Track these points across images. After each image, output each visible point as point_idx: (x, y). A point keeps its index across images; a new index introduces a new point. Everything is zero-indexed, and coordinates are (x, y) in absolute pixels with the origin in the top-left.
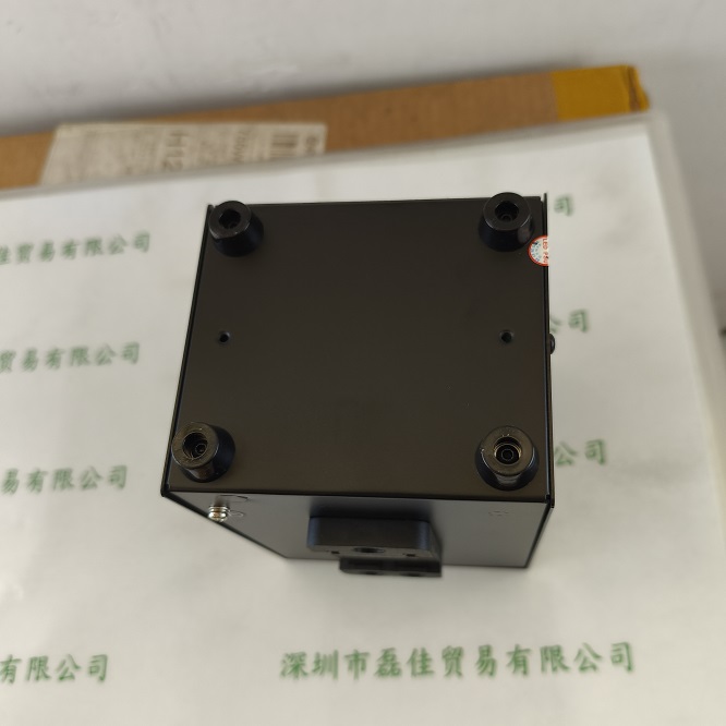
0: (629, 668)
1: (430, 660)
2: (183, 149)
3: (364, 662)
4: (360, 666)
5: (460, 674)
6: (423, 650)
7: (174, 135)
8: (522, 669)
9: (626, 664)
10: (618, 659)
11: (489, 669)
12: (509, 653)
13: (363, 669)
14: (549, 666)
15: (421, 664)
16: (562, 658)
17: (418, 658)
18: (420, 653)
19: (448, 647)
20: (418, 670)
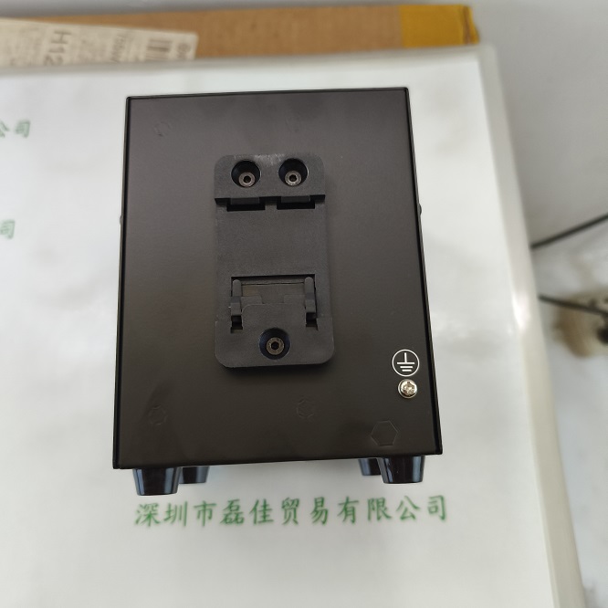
0: (443, 518)
1: (270, 510)
2: (65, 46)
3: (211, 512)
4: (207, 514)
5: (296, 522)
6: (265, 502)
7: (56, 32)
8: (350, 518)
9: (440, 513)
10: (434, 510)
11: (323, 518)
12: (340, 504)
13: (210, 518)
14: (374, 515)
15: (262, 514)
16: (386, 509)
17: (259, 508)
18: (261, 503)
19: (288, 499)
20: (259, 519)
